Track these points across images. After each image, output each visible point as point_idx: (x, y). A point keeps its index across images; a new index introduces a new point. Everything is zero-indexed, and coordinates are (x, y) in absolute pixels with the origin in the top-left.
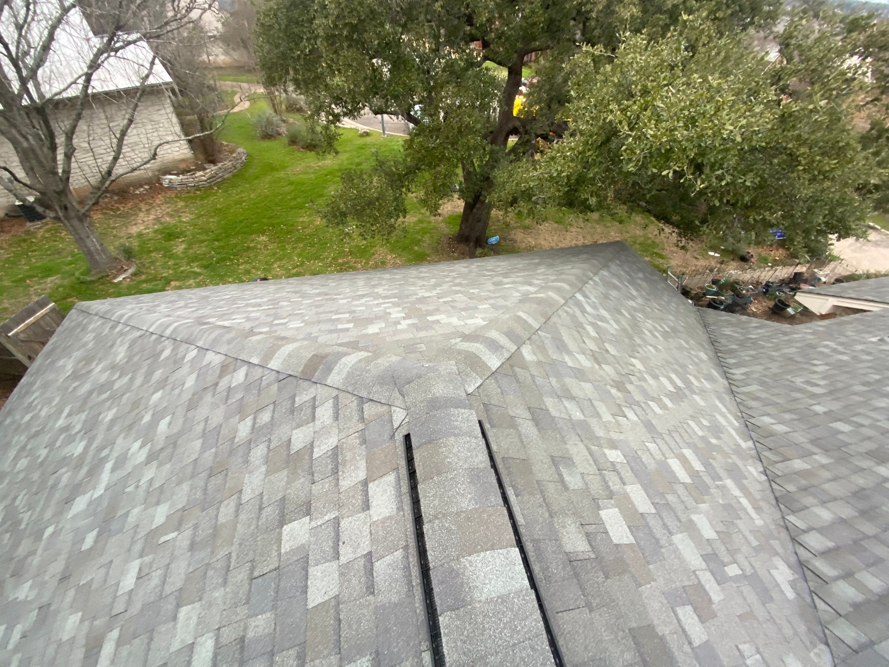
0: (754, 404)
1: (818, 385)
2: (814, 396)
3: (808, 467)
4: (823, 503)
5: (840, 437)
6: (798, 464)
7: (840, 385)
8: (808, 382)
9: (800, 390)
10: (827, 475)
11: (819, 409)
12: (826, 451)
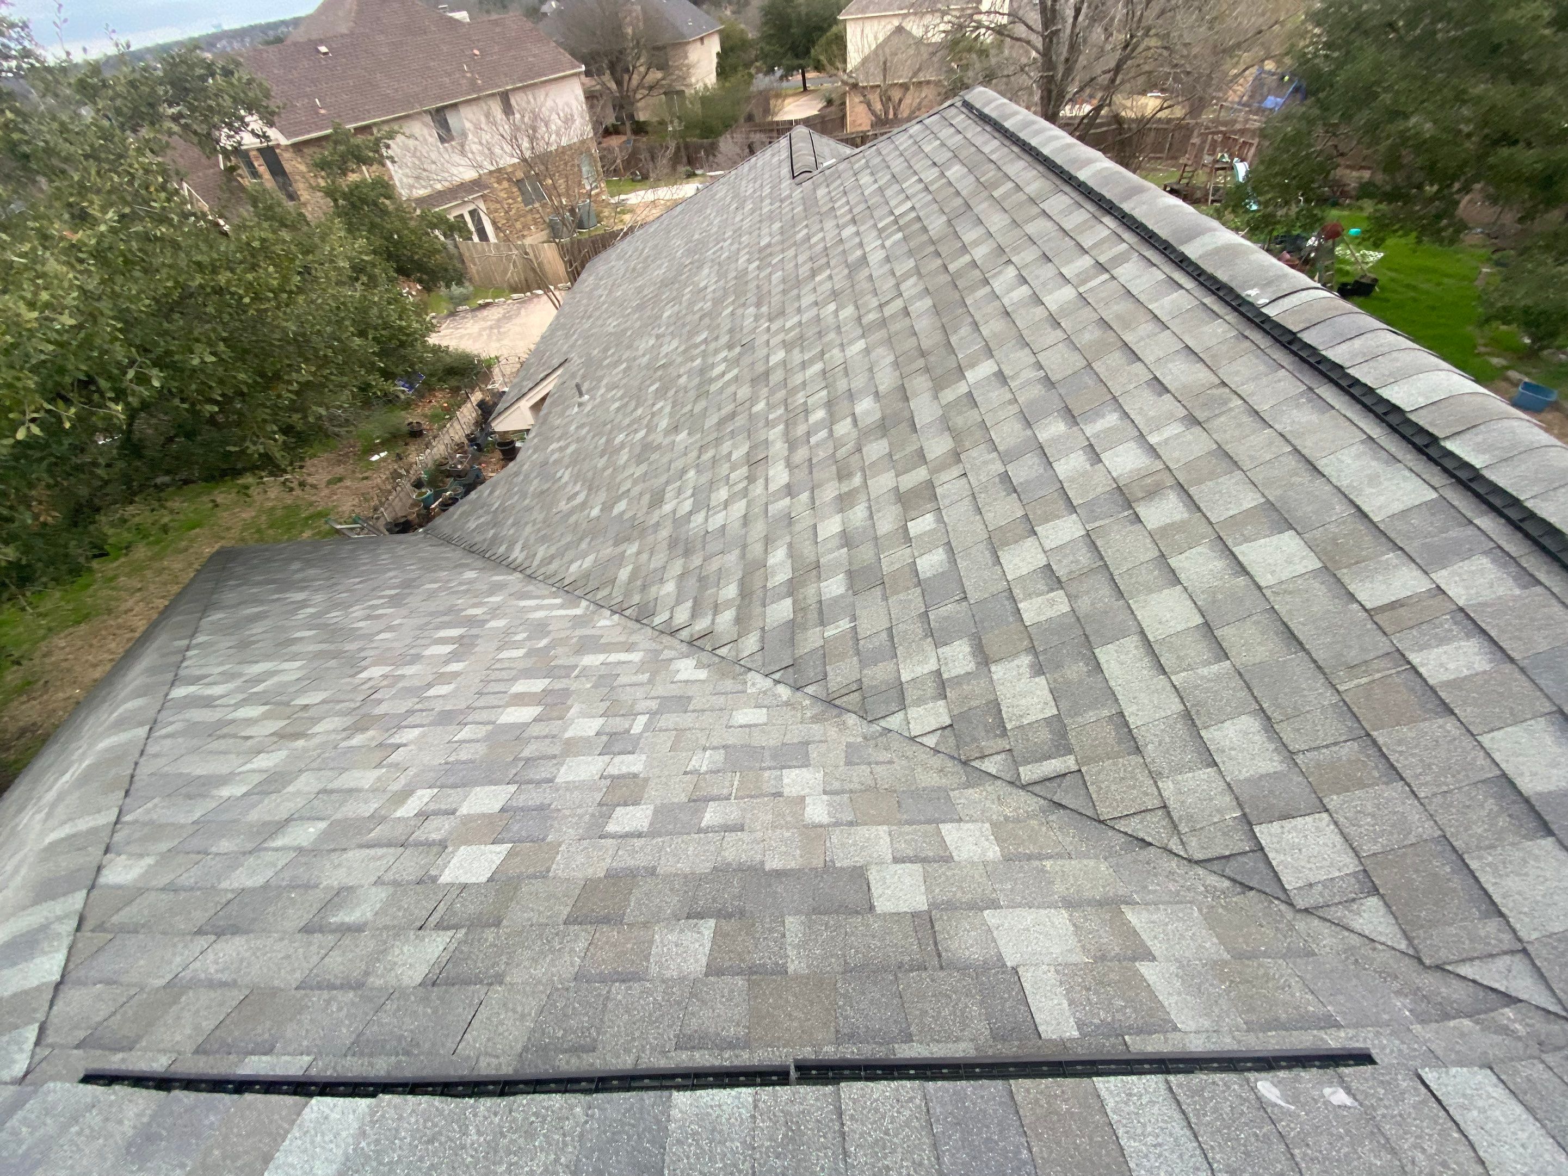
0: (553, 567)
1: (577, 494)
2: (584, 505)
3: (630, 567)
4: (662, 581)
5: (626, 517)
6: (624, 574)
7: (590, 474)
8: (570, 499)
9: (572, 512)
10: (645, 556)
11: (595, 512)
12: (628, 539)
